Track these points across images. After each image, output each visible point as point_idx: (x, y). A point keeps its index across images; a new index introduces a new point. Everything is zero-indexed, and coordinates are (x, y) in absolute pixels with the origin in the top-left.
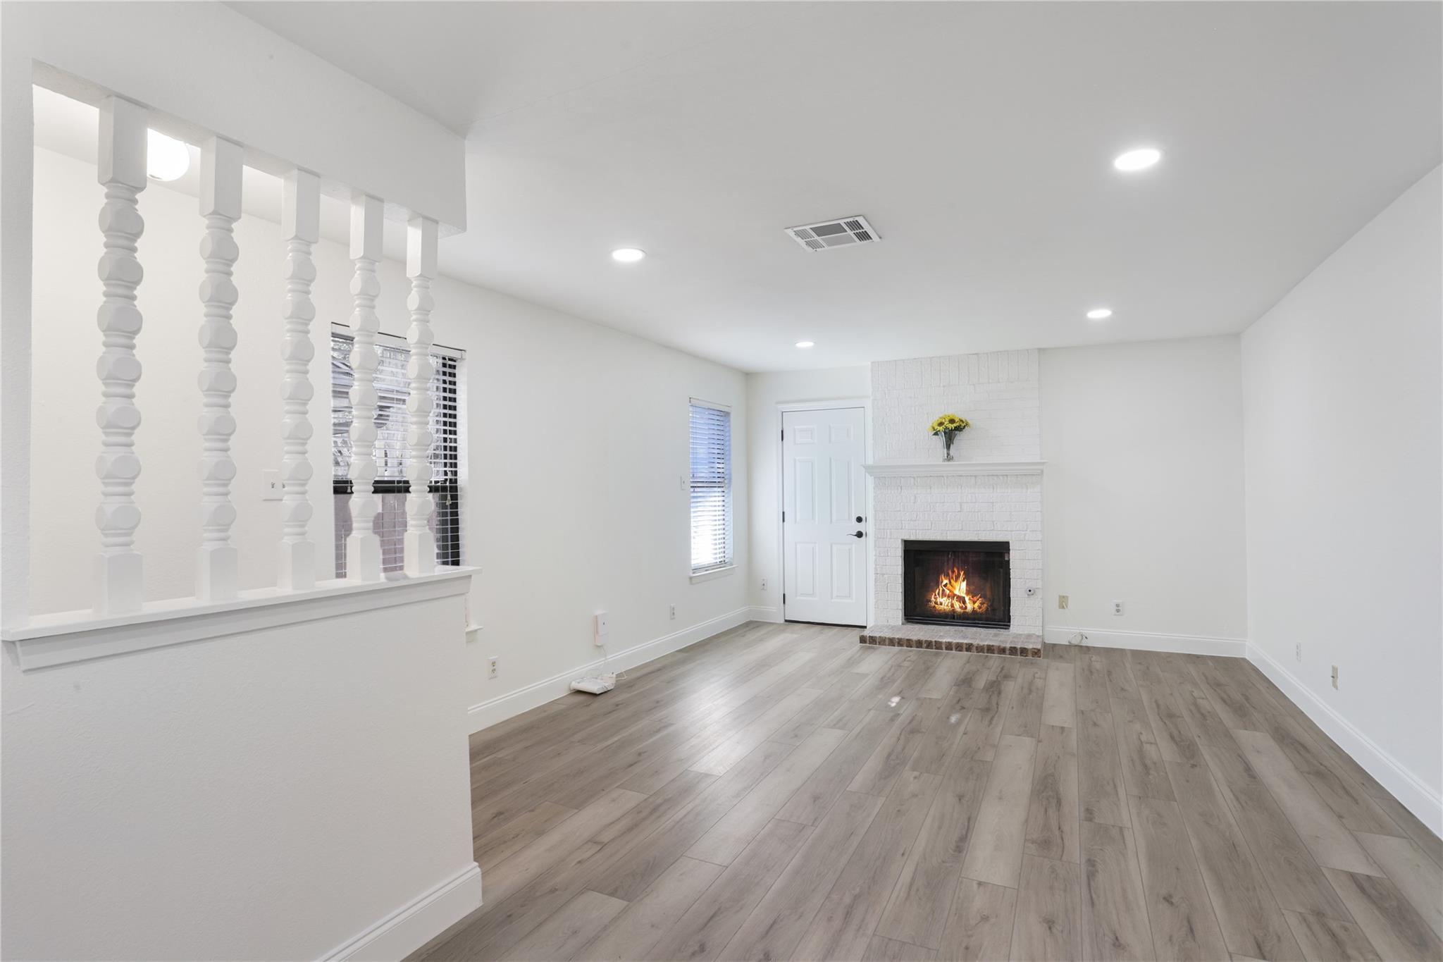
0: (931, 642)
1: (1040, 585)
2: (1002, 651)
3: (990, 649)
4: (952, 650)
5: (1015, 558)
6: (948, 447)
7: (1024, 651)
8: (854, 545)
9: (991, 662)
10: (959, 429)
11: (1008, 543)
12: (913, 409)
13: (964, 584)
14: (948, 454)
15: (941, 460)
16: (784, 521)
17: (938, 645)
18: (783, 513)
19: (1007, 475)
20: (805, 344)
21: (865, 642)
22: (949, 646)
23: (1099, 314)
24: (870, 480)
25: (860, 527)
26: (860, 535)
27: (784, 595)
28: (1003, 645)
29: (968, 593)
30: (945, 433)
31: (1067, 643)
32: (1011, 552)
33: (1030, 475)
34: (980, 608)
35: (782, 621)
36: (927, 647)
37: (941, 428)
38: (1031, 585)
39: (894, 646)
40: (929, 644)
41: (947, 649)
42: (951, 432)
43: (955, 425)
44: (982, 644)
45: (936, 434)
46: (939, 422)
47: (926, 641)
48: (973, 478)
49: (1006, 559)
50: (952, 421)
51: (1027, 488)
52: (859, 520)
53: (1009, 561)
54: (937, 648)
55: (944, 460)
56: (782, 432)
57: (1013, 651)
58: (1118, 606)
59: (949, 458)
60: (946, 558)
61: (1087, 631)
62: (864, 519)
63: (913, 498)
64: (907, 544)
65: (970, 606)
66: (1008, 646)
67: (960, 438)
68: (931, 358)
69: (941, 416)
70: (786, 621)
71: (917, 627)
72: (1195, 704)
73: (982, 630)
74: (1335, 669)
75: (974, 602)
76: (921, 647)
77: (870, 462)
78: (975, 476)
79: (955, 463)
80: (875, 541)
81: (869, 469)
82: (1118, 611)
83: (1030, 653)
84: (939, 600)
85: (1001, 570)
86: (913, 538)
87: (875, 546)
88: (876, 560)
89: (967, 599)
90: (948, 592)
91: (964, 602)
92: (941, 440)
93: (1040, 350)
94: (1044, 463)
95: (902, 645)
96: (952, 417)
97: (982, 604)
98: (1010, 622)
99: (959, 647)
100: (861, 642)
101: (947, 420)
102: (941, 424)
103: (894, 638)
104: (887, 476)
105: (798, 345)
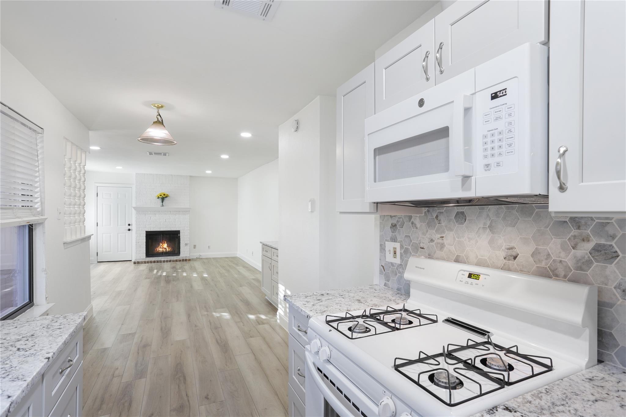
0: (158, 261)
1: (189, 242)
2: (180, 261)
3: (176, 261)
4: (165, 262)
5: (182, 235)
6: (162, 202)
7: (186, 260)
8: (127, 234)
9: (178, 263)
10: (166, 197)
11: (179, 231)
12: (150, 190)
13: (166, 244)
14: (162, 205)
15: (160, 206)
16: (97, 226)
17: (161, 262)
18: (97, 223)
19: (180, 211)
20: (120, 168)
21: (136, 264)
22: (164, 262)
23: (209, 172)
24: (134, 212)
25: (130, 227)
26: (129, 230)
27: (97, 253)
28: (180, 259)
29: (167, 247)
30: (162, 198)
31: (196, 258)
32: (180, 233)
33: (185, 211)
34: (170, 250)
35: (97, 262)
36: (157, 262)
37: (161, 197)
38: (186, 242)
39: (146, 263)
40: (158, 262)
41: (163, 262)
42: (163, 198)
43: (165, 196)
44: (174, 259)
45: (158, 198)
46: (160, 194)
47: (157, 261)
48: (169, 212)
49: (179, 235)
50: (164, 195)
51: (185, 215)
52: (129, 225)
53: (180, 236)
54: (160, 262)
55: (161, 206)
56: (97, 193)
57: (183, 260)
58: (209, 246)
59: (163, 205)
60: (160, 236)
61: (201, 254)
62: (131, 225)
63: (150, 218)
64: (147, 232)
65: (168, 250)
66: (182, 259)
67: (166, 200)
68: (157, 174)
69: (160, 193)
70: (98, 262)
71: (151, 258)
72: (228, 265)
73: (172, 257)
74: (253, 252)
75: (169, 249)
76: (155, 263)
77: (134, 205)
78: (170, 211)
79: (164, 207)
80: (136, 232)
81: (134, 208)
82: (209, 248)
83: (188, 260)
84: (159, 249)
85: (177, 239)
86: (149, 230)
87: (136, 234)
88: (136, 238)
89: (167, 248)
90: (162, 247)
91: (166, 249)
92: (160, 200)
93: (191, 176)
94: (191, 208)
95: (149, 263)
96: (164, 193)
97: (171, 249)
98: (180, 253)
99: (167, 261)
100: (134, 264)
101: (163, 194)
102: (161, 195)
103: (146, 261)
104: (139, 210)
105: (116, 168)
